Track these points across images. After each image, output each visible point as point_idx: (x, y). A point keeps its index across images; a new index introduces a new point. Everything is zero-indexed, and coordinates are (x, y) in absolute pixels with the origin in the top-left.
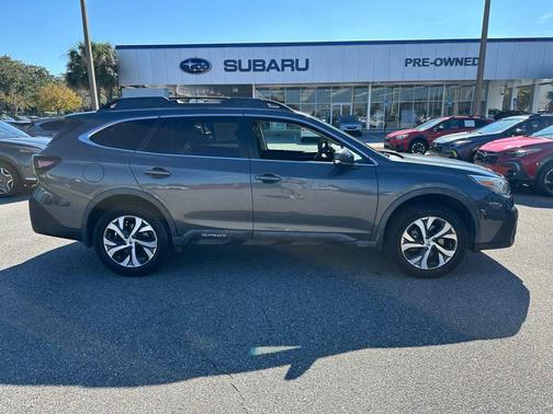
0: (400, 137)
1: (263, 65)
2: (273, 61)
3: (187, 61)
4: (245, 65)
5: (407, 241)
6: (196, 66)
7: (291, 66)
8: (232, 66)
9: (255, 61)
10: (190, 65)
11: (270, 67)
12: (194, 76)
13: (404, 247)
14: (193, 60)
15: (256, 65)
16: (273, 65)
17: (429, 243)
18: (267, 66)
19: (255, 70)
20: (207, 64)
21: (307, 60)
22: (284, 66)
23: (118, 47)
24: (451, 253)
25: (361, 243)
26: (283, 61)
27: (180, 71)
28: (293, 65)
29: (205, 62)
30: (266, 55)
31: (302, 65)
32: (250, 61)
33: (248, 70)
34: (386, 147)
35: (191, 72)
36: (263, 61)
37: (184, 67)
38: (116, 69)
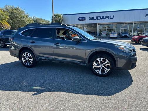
0: (136, 38)
1: (100, 18)
2: (103, 17)
3: (80, 18)
4: (95, 18)
5: (95, 65)
6: (82, 19)
7: (108, 18)
8: (92, 18)
9: (98, 17)
10: (80, 19)
11: (102, 18)
12: (81, 22)
13: (94, 66)
14: (81, 17)
15: (98, 18)
16: (103, 18)
17: (102, 66)
18: (101, 18)
19: (98, 19)
20: (85, 18)
21: (113, 16)
22: (106, 18)
23: (63, 15)
24: (108, 70)
25: (82, 64)
26: (106, 16)
27: (78, 20)
28: (109, 17)
29: (84, 18)
30: (101, 15)
31: (112, 17)
32: (96, 17)
33: (96, 19)
34: (131, 41)
35: (81, 21)
36: (100, 17)
37: (79, 19)
38: (62, 20)
